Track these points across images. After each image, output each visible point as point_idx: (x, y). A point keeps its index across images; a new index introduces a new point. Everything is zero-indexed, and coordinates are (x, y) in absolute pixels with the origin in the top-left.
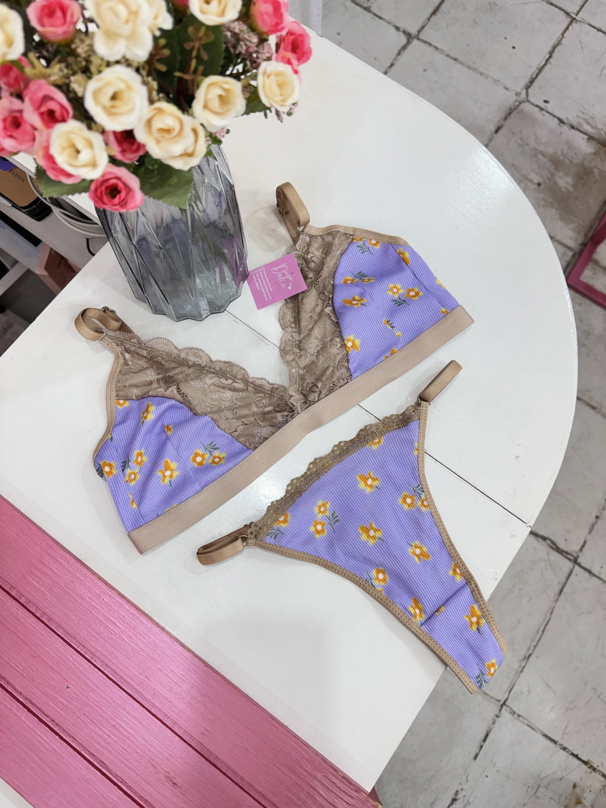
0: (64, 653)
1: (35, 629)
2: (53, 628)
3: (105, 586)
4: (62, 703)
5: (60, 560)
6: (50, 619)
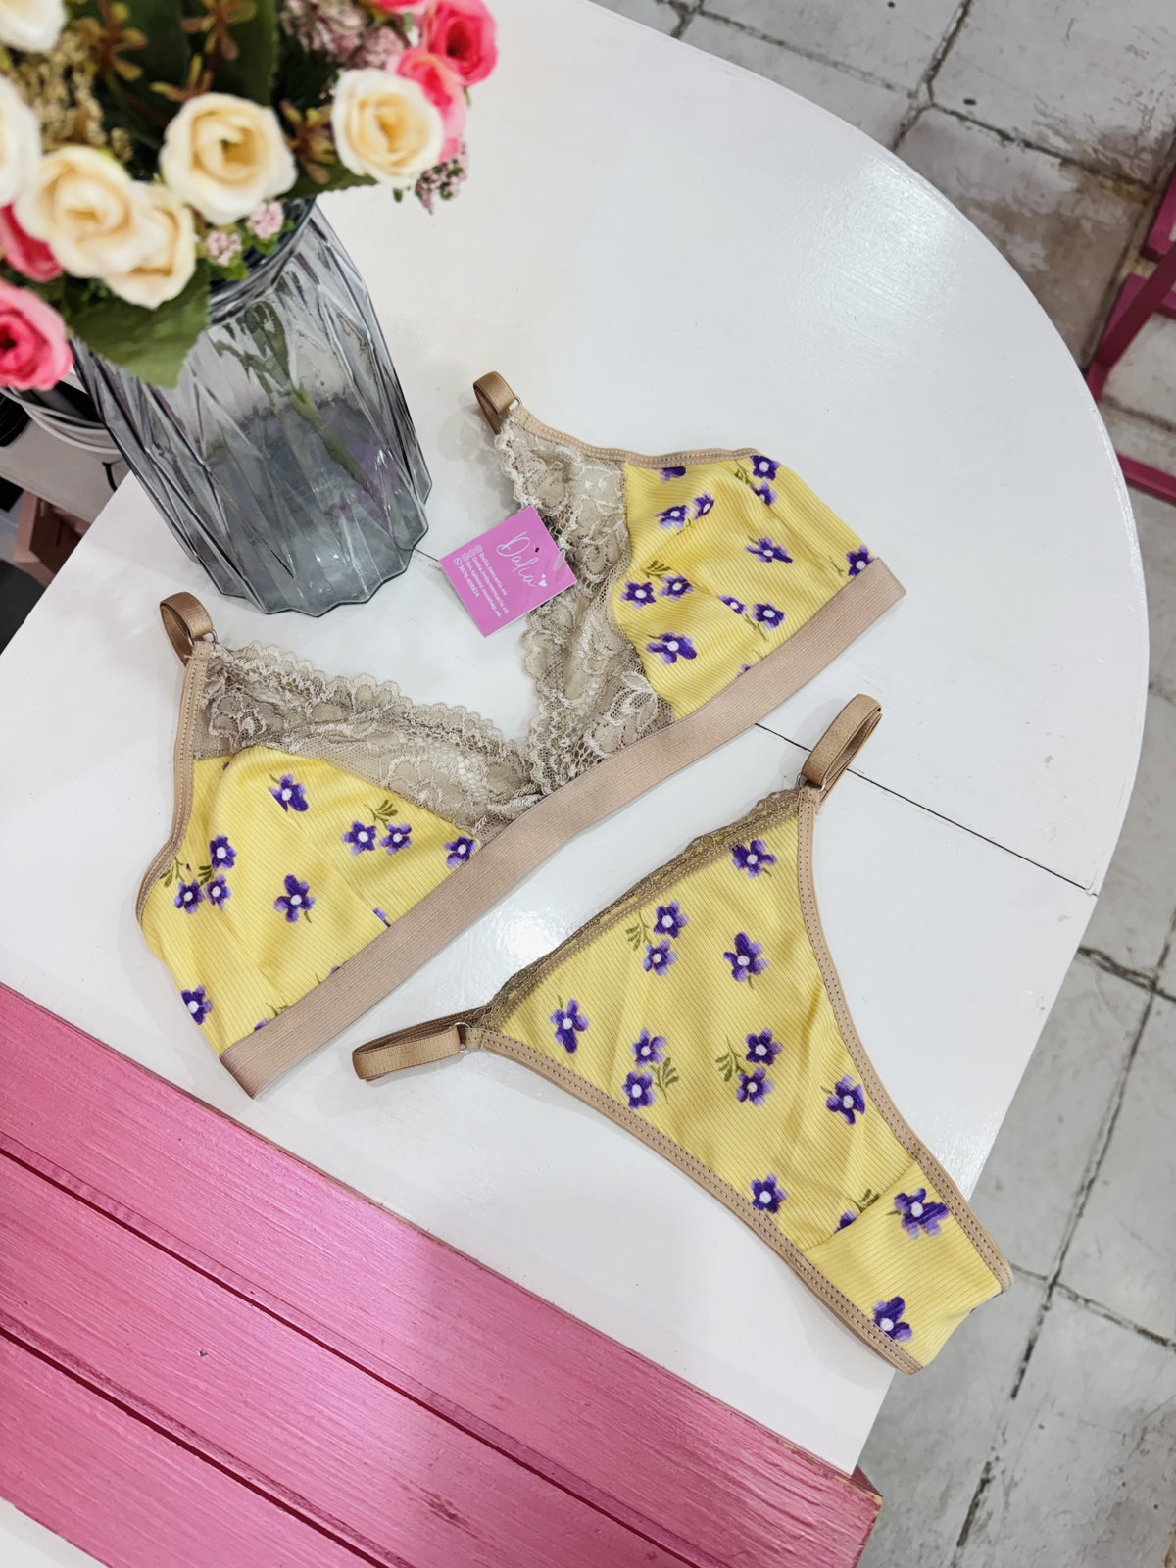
0: (184, 1285)
1: (117, 1244)
2: (156, 1239)
3: (249, 1137)
4: (196, 1387)
5: (147, 1097)
6: (146, 1221)
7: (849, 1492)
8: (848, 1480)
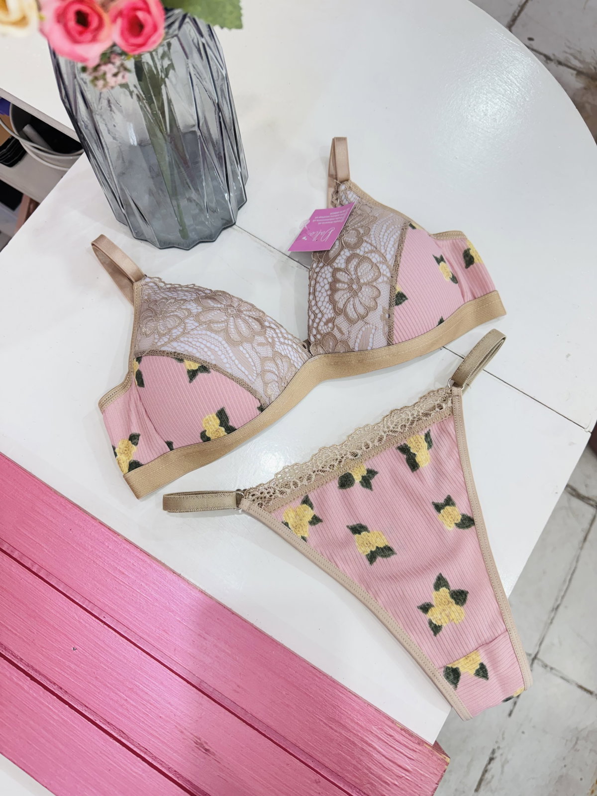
1: (32, 585)
4: (70, 667)
5: (54, 505)
6: (49, 573)
7: (431, 754)
8: (431, 747)
